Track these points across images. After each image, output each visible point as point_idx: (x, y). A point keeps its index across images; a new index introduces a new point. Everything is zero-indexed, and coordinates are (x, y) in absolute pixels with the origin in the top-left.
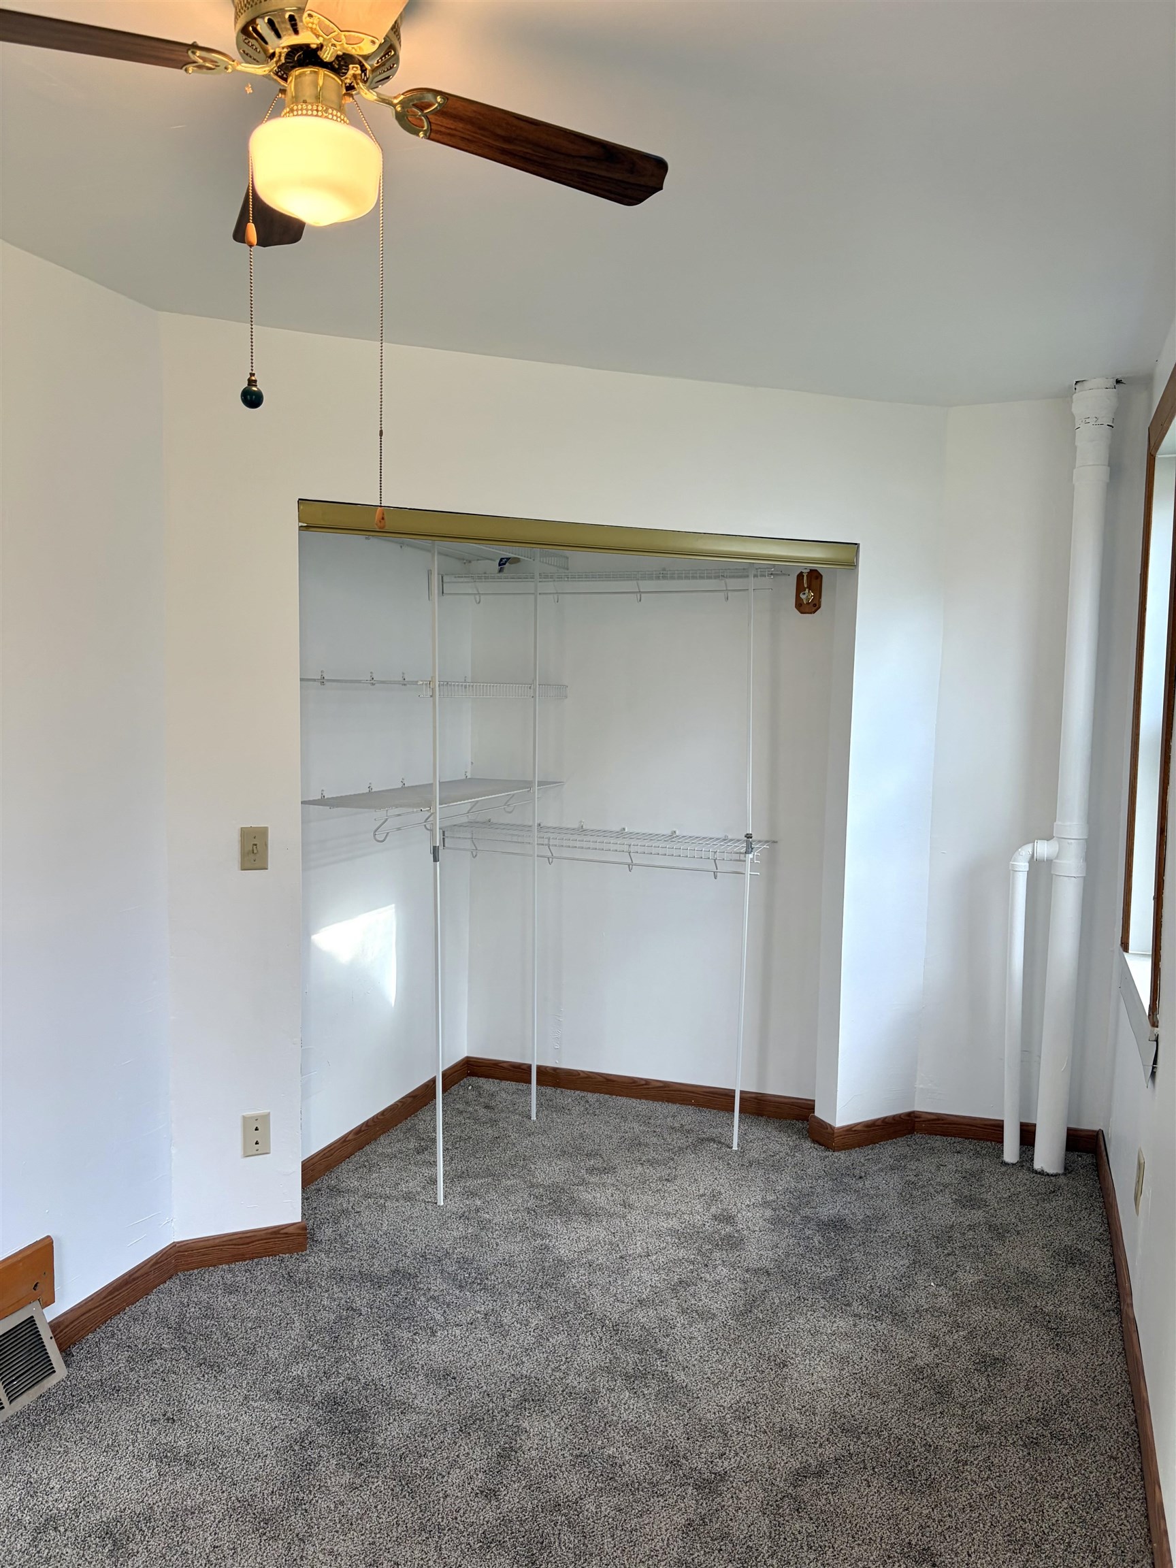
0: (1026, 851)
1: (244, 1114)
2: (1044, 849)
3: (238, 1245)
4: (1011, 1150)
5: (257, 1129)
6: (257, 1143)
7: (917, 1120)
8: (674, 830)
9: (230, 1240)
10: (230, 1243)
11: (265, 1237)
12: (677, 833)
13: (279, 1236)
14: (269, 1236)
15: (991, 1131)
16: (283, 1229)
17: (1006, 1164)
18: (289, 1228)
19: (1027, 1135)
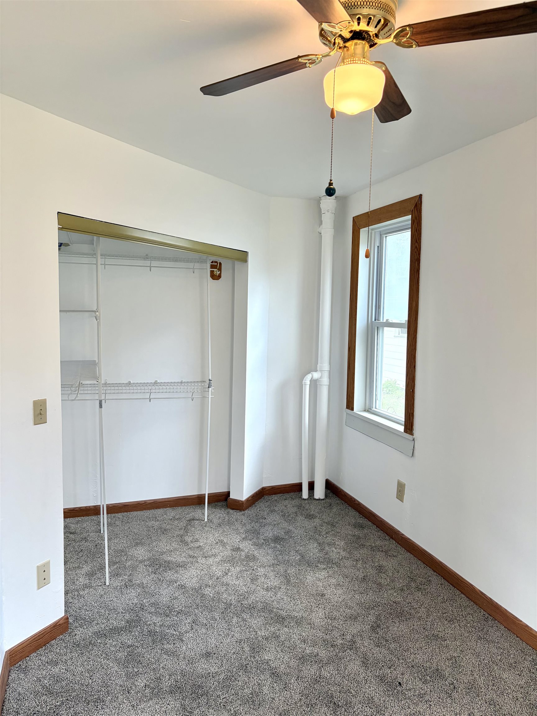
0: (309, 377)
1: (37, 565)
2: (316, 375)
3: (38, 640)
4: (305, 494)
5: (44, 571)
6: (45, 579)
7: (265, 490)
8: (157, 380)
9: (34, 639)
10: (34, 640)
11: (51, 630)
12: (158, 381)
13: (56, 627)
14: (52, 629)
15: (298, 487)
16: (58, 623)
17: (304, 499)
18: (60, 621)
19: (311, 486)
